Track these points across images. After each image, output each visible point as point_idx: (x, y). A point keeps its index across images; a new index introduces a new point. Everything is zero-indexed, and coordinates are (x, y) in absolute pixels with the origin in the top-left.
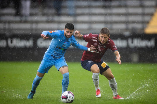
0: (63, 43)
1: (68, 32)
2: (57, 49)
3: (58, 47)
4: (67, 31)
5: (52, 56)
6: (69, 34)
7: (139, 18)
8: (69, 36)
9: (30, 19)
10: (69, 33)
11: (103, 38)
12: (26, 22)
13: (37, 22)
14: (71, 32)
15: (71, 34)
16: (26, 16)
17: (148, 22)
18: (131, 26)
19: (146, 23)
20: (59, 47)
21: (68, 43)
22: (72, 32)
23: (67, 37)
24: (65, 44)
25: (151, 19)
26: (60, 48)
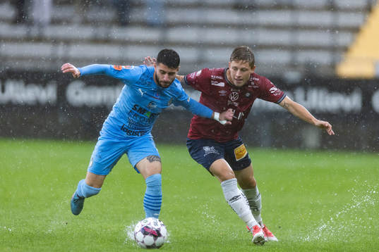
0: (151, 98)
1: (163, 73)
2: (135, 112)
3: (138, 108)
4: (161, 71)
5: (123, 128)
6: (165, 78)
7: (323, 39)
8: (166, 82)
9: (49, 32)
10: (166, 75)
11: (239, 71)
12: (40, 39)
13: (68, 42)
14: (170, 74)
15: (172, 77)
16: (41, 26)
17: (346, 49)
18: (303, 57)
19: (339, 51)
20: (141, 109)
21: (162, 98)
22: (174, 73)
23: (160, 85)
24: (155, 100)
25: (353, 41)
26: (142, 111)
